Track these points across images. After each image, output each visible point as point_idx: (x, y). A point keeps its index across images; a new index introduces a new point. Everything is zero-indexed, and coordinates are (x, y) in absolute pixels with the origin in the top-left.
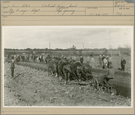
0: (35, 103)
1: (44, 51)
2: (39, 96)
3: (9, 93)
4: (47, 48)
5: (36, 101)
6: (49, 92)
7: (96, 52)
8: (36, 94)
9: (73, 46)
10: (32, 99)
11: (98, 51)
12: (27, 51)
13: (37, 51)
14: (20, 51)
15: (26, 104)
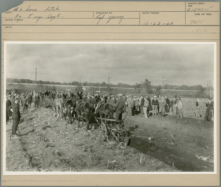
0: (84, 166)
1: (100, 87)
2: (90, 157)
3: (45, 149)
4: (104, 83)
5: (85, 164)
6: (106, 151)
7: (184, 92)
8: (85, 154)
9: (147, 80)
10: (79, 161)
11: (188, 89)
12: (73, 86)
13: (88, 87)
14: (62, 86)
15: (71, 168)
